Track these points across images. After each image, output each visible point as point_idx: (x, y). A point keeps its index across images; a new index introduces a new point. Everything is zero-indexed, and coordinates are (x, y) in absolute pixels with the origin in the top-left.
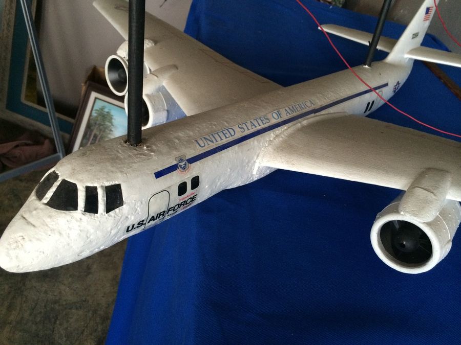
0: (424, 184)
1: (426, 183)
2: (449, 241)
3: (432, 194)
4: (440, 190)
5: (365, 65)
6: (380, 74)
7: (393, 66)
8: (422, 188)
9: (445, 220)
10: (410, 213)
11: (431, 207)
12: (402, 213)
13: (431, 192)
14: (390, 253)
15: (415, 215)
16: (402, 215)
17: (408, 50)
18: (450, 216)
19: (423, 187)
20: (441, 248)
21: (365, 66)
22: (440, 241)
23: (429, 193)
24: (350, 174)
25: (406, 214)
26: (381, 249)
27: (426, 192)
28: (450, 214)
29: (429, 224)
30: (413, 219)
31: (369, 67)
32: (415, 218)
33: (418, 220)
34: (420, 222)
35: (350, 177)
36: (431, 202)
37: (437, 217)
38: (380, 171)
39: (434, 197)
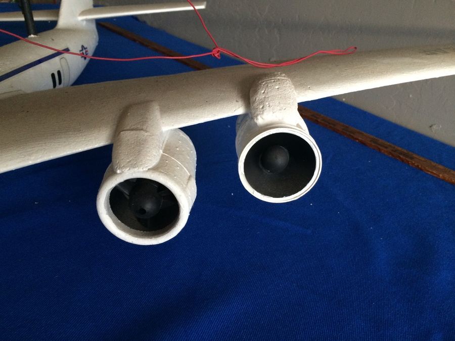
0: (128, 124)
1: (130, 122)
2: (190, 177)
3: (142, 131)
4: (149, 123)
5: (30, 35)
6: (53, 40)
7: (68, 31)
8: (128, 130)
9: (173, 156)
10: (126, 167)
11: (148, 146)
12: (118, 171)
13: (140, 130)
14: (137, 229)
15: (134, 166)
16: (120, 173)
17: (80, 12)
18: (178, 149)
19: (128, 128)
20: (184, 190)
21: (29, 37)
22: (178, 183)
23: (138, 132)
24: (30, 155)
25: (123, 170)
26: (124, 230)
27: (134, 132)
28: (177, 148)
29: (155, 169)
30: (135, 172)
31: (35, 36)
32: (136, 169)
33: (141, 170)
34: (144, 172)
35: (33, 158)
36: (145, 140)
37: (163, 156)
38: (71, 133)
39: (146, 134)
